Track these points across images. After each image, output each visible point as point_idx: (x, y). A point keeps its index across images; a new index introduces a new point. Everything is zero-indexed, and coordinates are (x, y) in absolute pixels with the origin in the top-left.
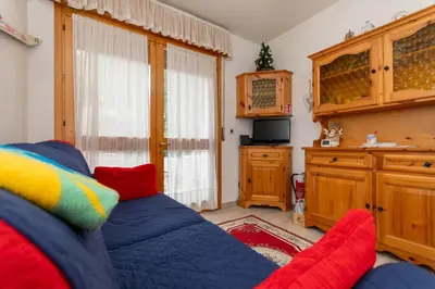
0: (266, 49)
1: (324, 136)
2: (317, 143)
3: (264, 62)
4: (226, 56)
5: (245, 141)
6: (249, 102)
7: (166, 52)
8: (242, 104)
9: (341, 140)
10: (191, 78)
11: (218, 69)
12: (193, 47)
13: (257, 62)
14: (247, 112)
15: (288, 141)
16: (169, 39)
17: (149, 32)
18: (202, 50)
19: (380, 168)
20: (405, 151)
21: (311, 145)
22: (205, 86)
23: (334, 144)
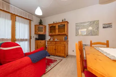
0: (41, 20)
1: (51, 39)
2: (49, 40)
3: (41, 23)
4: (32, 20)
5: (36, 39)
6: (37, 31)
7: (16, 18)
8: (36, 31)
9: (53, 39)
10: (23, 25)
11: (30, 23)
12: (23, 18)
13: (39, 23)
14: (37, 33)
15: (45, 39)
16: (17, 15)
17: (11, 13)
18: (26, 19)
19: (56, 44)
20: (60, 41)
21: (48, 40)
22: (27, 27)
23: (52, 40)
